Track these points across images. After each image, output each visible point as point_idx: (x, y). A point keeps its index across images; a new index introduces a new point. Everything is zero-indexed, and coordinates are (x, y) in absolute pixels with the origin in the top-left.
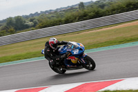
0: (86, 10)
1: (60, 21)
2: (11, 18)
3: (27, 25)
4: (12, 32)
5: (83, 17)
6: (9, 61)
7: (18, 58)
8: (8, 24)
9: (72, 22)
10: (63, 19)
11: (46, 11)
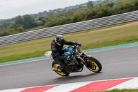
0: (95, 9)
1: (69, 20)
2: (19, 17)
3: (35, 24)
4: (21, 31)
5: (92, 16)
6: (18, 59)
7: (27, 56)
8: (17, 23)
9: (80, 20)
10: (72, 18)
11: (55, 10)
